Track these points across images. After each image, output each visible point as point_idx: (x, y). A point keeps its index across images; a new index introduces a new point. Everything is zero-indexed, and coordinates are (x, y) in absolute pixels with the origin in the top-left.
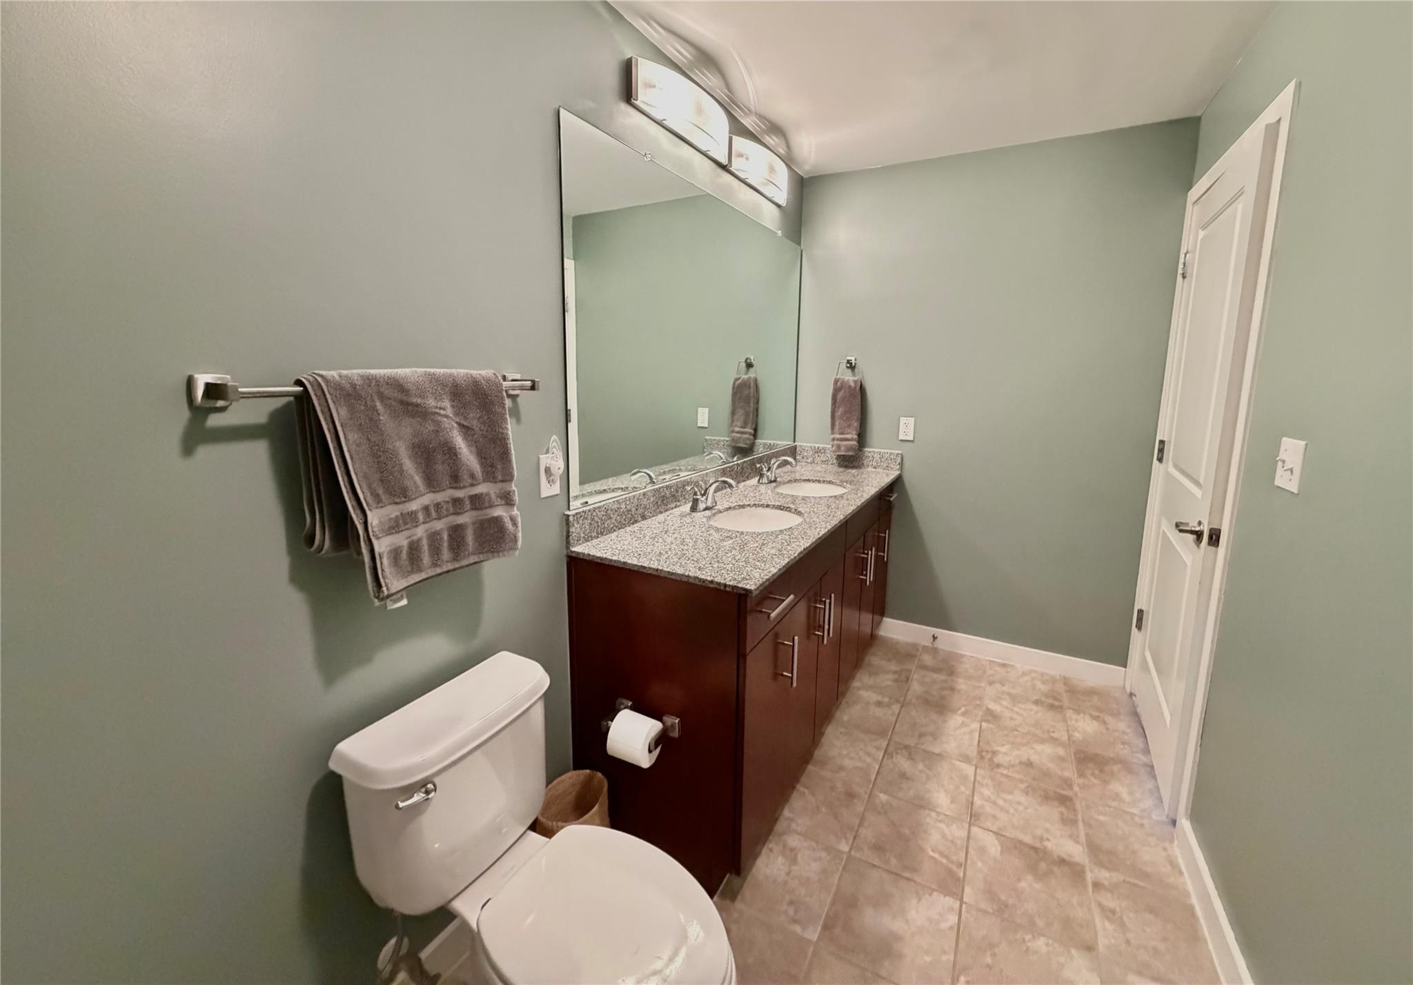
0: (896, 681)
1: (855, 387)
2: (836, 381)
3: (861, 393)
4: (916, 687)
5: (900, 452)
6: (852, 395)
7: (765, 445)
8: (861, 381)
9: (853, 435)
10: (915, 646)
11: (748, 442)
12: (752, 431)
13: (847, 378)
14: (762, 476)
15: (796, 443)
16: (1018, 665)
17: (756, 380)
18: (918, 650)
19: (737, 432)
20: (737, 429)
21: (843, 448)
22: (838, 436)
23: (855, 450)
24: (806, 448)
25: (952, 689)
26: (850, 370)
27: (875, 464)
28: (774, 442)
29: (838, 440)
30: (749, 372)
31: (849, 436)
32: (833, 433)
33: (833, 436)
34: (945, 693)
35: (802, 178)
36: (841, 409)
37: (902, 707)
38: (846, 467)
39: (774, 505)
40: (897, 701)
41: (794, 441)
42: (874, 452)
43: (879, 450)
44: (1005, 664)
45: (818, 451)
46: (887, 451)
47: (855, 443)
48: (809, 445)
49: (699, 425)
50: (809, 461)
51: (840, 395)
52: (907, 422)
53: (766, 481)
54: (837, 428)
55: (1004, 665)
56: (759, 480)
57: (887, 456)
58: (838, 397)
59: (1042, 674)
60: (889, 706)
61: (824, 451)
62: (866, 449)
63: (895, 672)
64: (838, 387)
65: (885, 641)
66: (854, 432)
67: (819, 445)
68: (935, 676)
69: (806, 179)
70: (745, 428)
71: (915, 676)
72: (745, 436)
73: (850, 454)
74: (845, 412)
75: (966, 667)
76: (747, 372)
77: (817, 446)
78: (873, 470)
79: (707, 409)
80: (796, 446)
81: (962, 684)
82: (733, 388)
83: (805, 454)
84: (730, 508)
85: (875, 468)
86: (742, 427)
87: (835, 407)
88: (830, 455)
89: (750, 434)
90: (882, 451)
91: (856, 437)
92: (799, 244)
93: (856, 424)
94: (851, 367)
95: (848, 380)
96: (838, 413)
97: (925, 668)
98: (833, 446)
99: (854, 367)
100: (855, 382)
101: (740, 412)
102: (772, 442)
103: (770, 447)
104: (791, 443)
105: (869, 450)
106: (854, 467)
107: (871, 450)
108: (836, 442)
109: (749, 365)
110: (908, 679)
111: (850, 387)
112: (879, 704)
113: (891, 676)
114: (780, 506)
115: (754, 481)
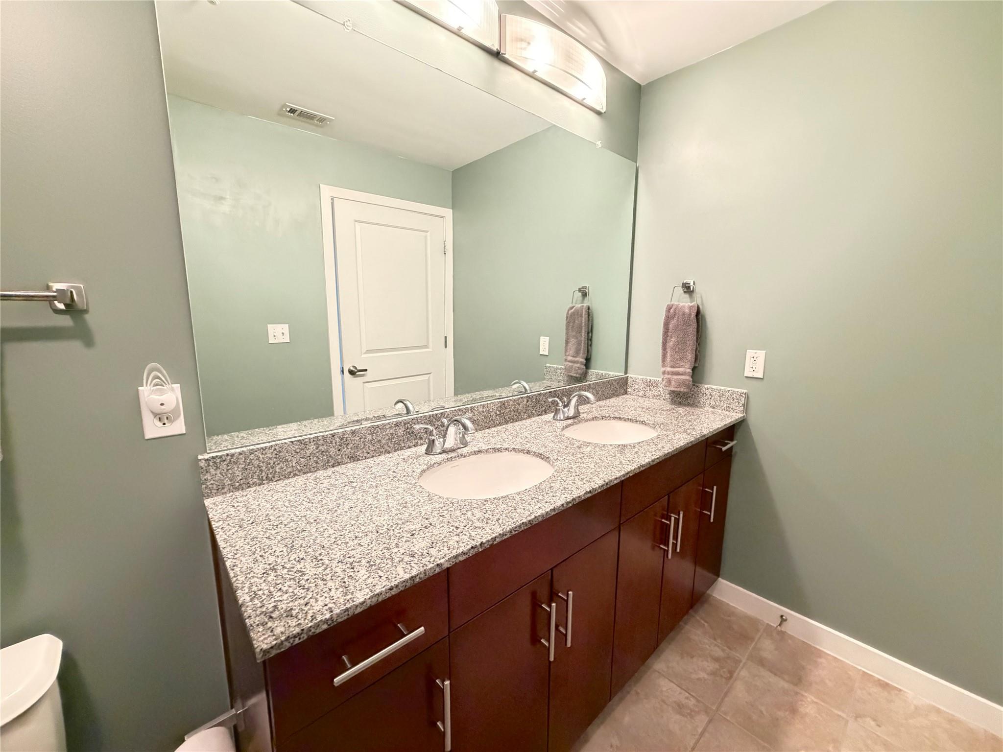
0: (713, 673)
1: (690, 314)
2: (669, 308)
3: (698, 322)
4: (739, 691)
5: (745, 391)
6: (687, 324)
7: (597, 374)
8: (698, 307)
9: (686, 368)
10: (754, 622)
11: (579, 371)
12: (584, 361)
13: (682, 304)
14: (557, 412)
15: (628, 375)
16: (910, 694)
17: (589, 308)
18: (758, 630)
19: (569, 361)
20: (570, 358)
21: (673, 383)
22: (669, 369)
23: (688, 386)
24: (638, 381)
25: (794, 711)
26: (687, 296)
27: (713, 403)
28: (606, 372)
29: (669, 373)
30: (585, 301)
31: (681, 370)
32: (664, 365)
33: (664, 369)
34: (781, 714)
35: (640, 86)
36: (673, 339)
37: (710, 721)
38: (680, 404)
39: (535, 453)
40: (707, 711)
41: (626, 373)
42: (713, 389)
43: (719, 387)
44: (887, 684)
45: (650, 384)
46: (729, 389)
47: (688, 378)
48: (641, 377)
49: (541, 353)
50: (640, 394)
51: (673, 323)
52: (755, 356)
53: (562, 418)
54: (668, 359)
55: (885, 686)
56: (554, 417)
57: (727, 394)
58: (671, 326)
59: (952, 720)
60: (691, 715)
61: (656, 384)
62: (703, 385)
63: (717, 660)
64: (671, 314)
65: (720, 606)
66: (688, 366)
67: (652, 378)
68: (773, 679)
69: (644, 86)
70: (576, 357)
71: (744, 673)
72: (576, 365)
73: (682, 390)
74: (678, 343)
75: (820, 673)
76: (583, 302)
77: (649, 378)
78: (711, 409)
79: (548, 338)
80: (628, 377)
81: (809, 704)
82: (567, 318)
83: (637, 387)
84: (479, 451)
85: (713, 408)
86: (573, 357)
87: (667, 336)
88: (662, 390)
89: (581, 363)
90: (723, 388)
91: (690, 371)
92: (635, 160)
93: (690, 356)
94: (688, 289)
95: (684, 306)
96: (670, 344)
97: (761, 662)
98: (663, 380)
99: (693, 291)
100: (691, 308)
101: (573, 341)
102: (604, 372)
103: (601, 377)
104: (621, 374)
105: (706, 386)
106: (689, 405)
107: (709, 386)
108: (666, 376)
109: (585, 295)
110: (731, 673)
111: (684, 314)
112: (680, 708)
113: (711, 666)
114: (541, 455)
115: (550, 416)
